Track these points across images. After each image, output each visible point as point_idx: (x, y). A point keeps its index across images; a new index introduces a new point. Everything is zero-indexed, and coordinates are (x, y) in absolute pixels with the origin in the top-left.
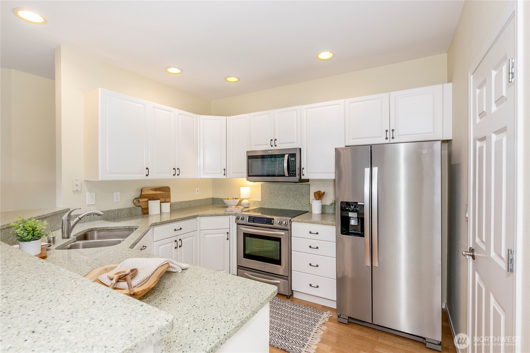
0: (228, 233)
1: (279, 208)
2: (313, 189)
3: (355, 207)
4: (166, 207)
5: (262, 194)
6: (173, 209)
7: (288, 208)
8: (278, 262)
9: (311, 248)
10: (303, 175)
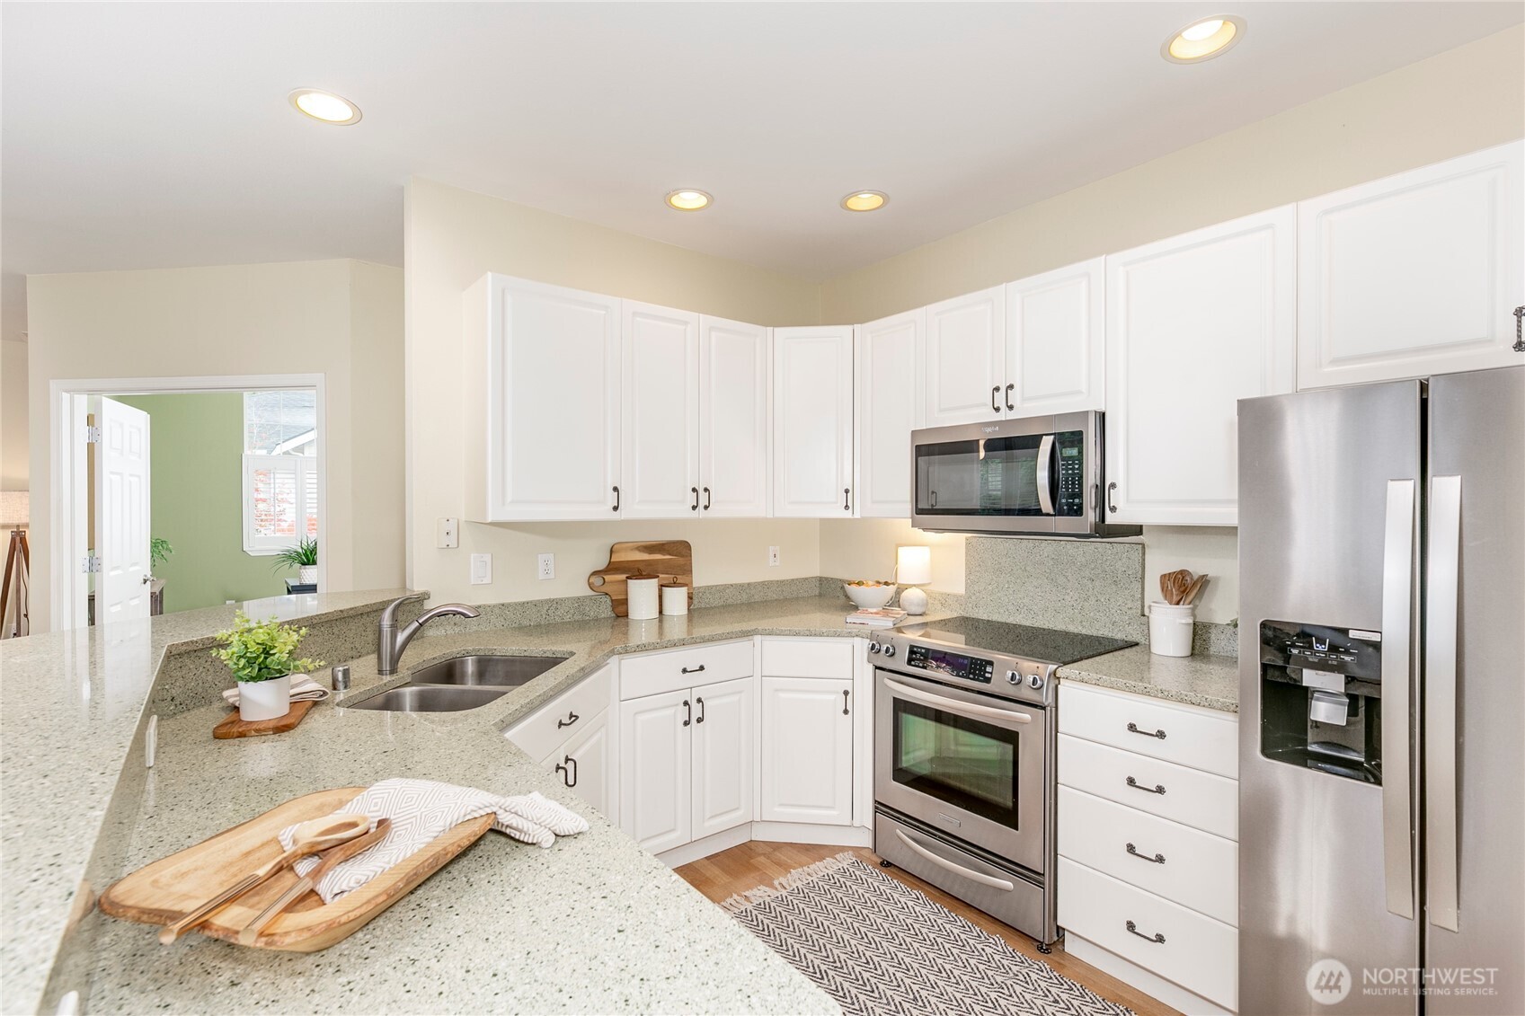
0: (846, 693)
1: (1028, 623)
2: (1160, 562)
3: (1334, 648)
4: (676, 600)
5: (969, 573)
6: (695, 610)
7: (1060, 627)
8: (1008, 816)
9: (1134, 788)
10: (1113, 509)
